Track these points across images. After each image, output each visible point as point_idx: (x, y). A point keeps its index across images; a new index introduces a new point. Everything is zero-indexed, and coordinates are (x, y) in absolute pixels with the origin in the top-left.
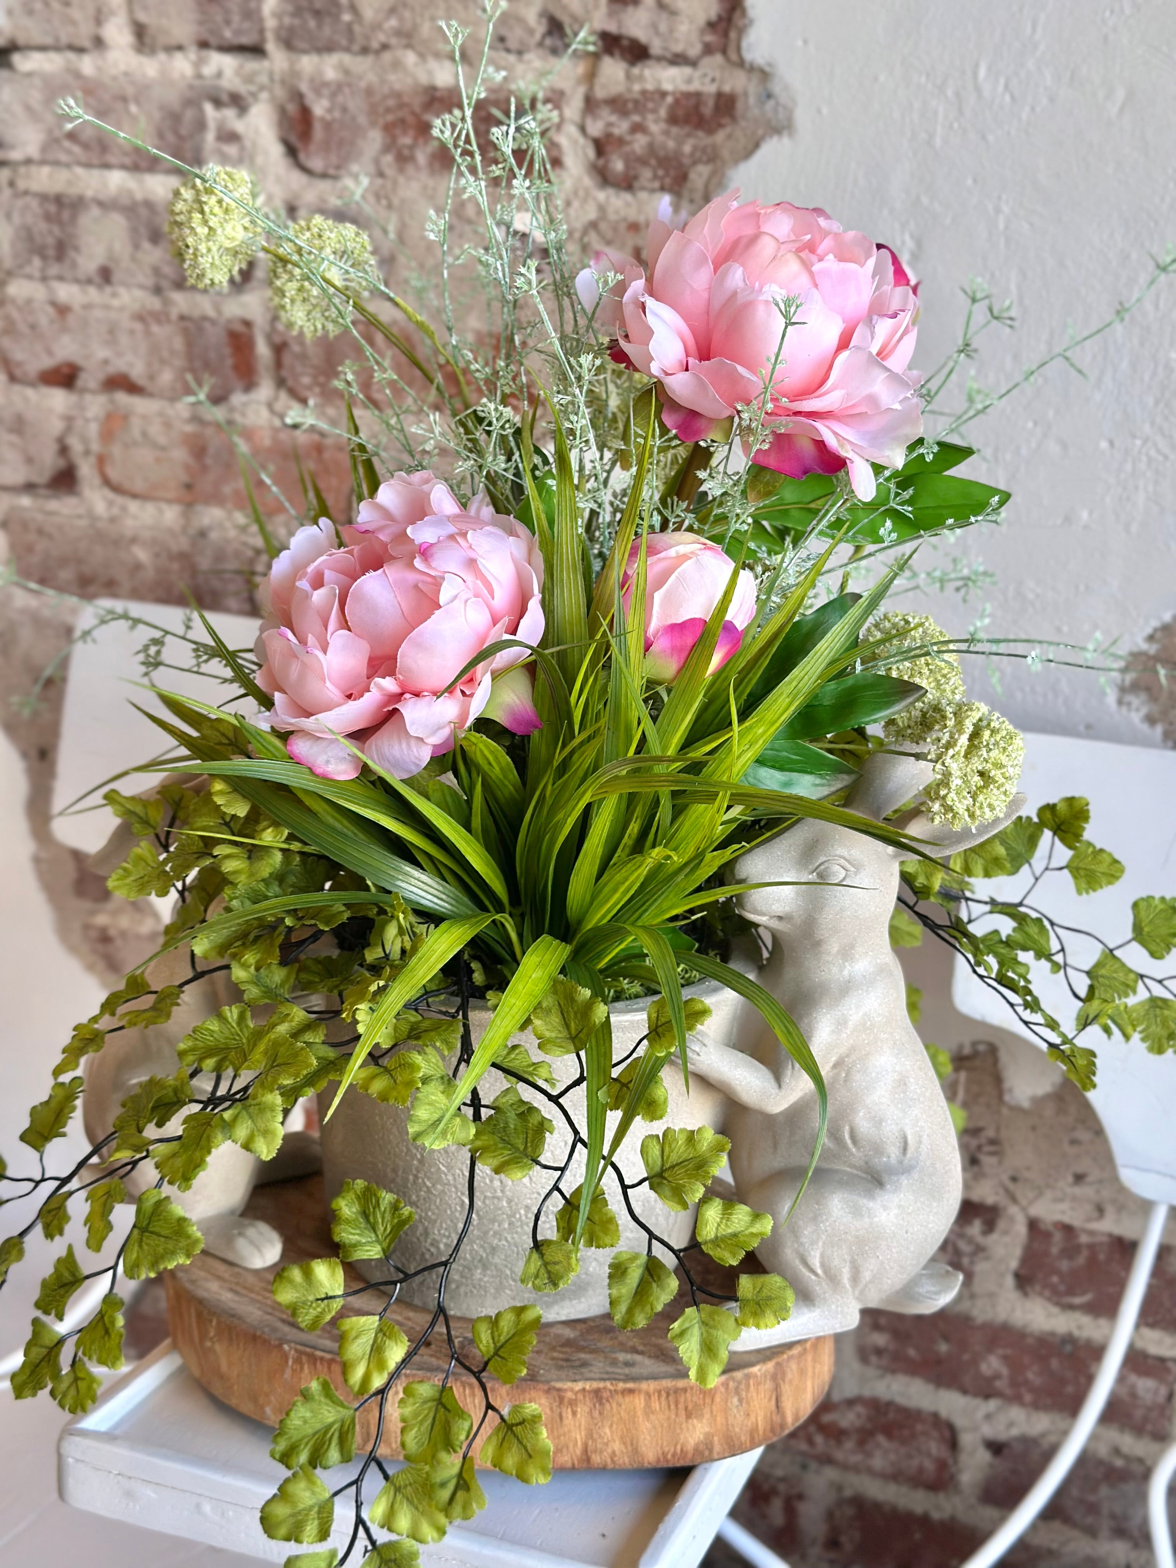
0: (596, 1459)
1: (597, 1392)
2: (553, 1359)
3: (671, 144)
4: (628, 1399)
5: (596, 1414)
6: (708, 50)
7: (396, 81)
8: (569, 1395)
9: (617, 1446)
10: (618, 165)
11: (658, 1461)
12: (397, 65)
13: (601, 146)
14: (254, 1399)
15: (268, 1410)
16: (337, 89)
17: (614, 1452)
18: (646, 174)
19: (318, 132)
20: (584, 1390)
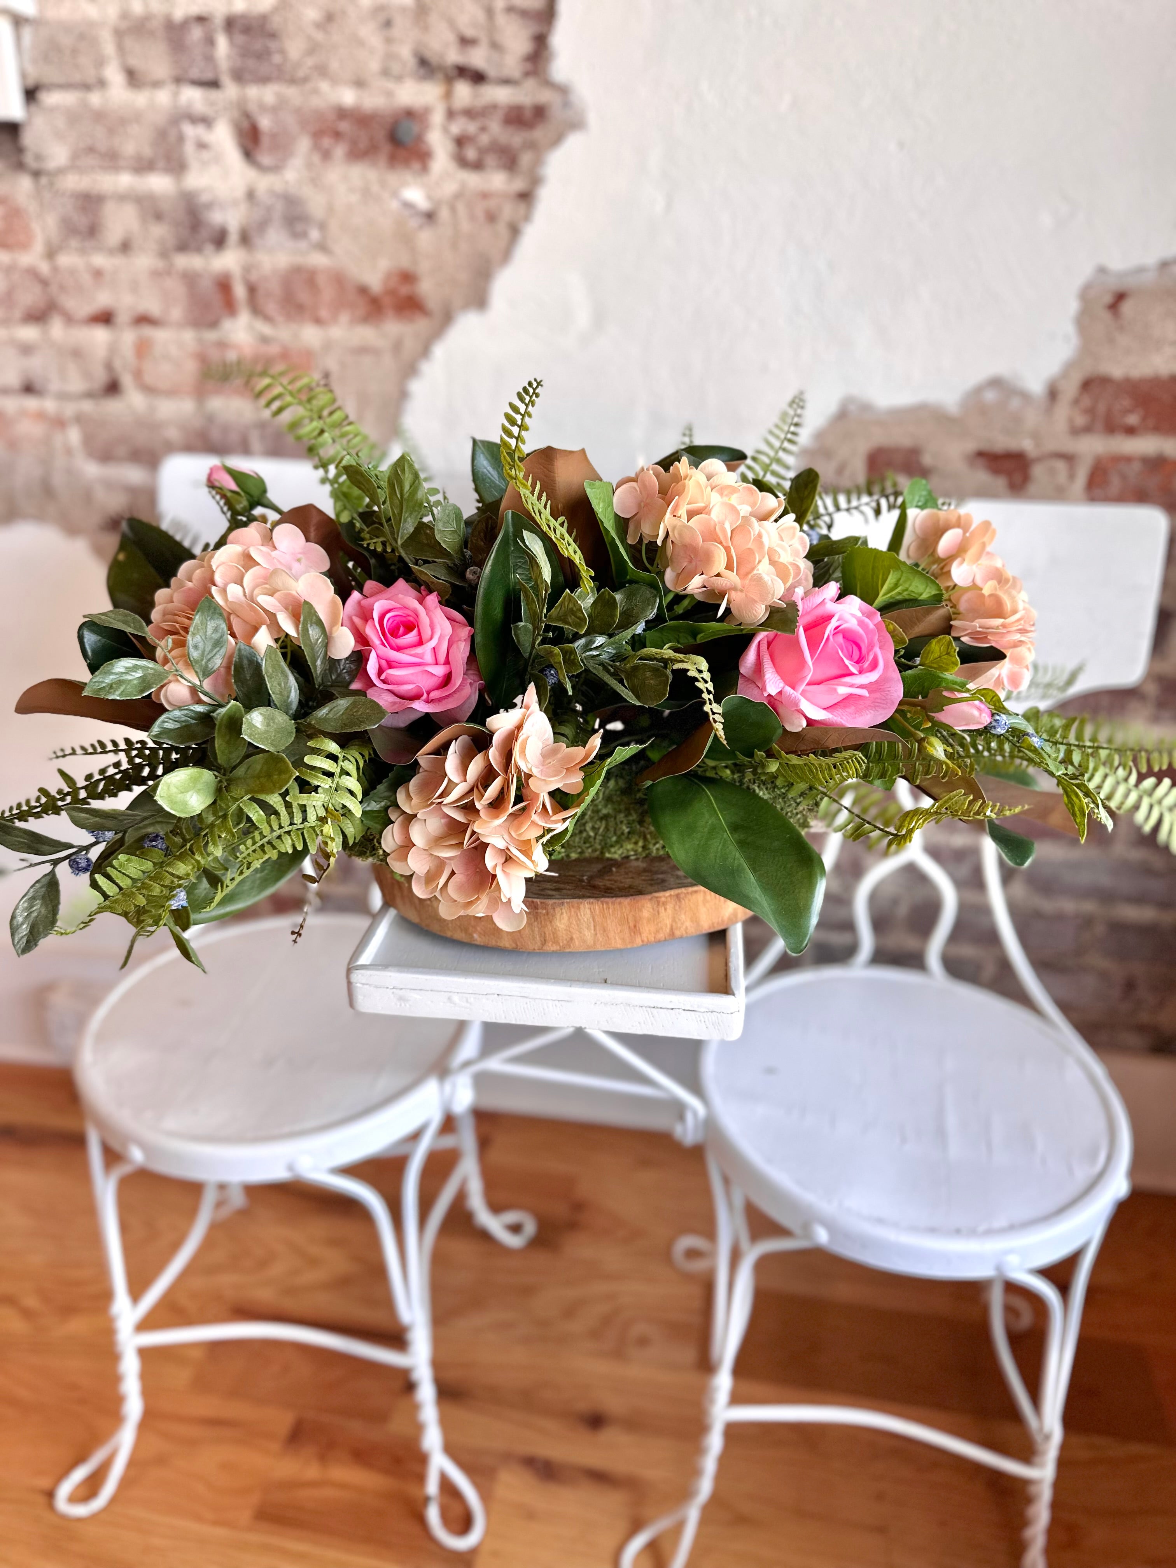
0: (678, 933)
1: (678, 896)
2: (644, 880)
3: (505, 139)
4: (695, 896)
5: (677, 908)
6: (527, 74)
7: (316, 102)
8: (663, 899)
9: (688, 924)
10: (470, 155)
11: (710, 928)
12: (316, 91)
13: (460, 142)
14: (466, 930)
15: (475, 936)
16: (275, 110)
17: (687, 928)
18: (490, 160)
19: (265, 141)
20: (671, 895)
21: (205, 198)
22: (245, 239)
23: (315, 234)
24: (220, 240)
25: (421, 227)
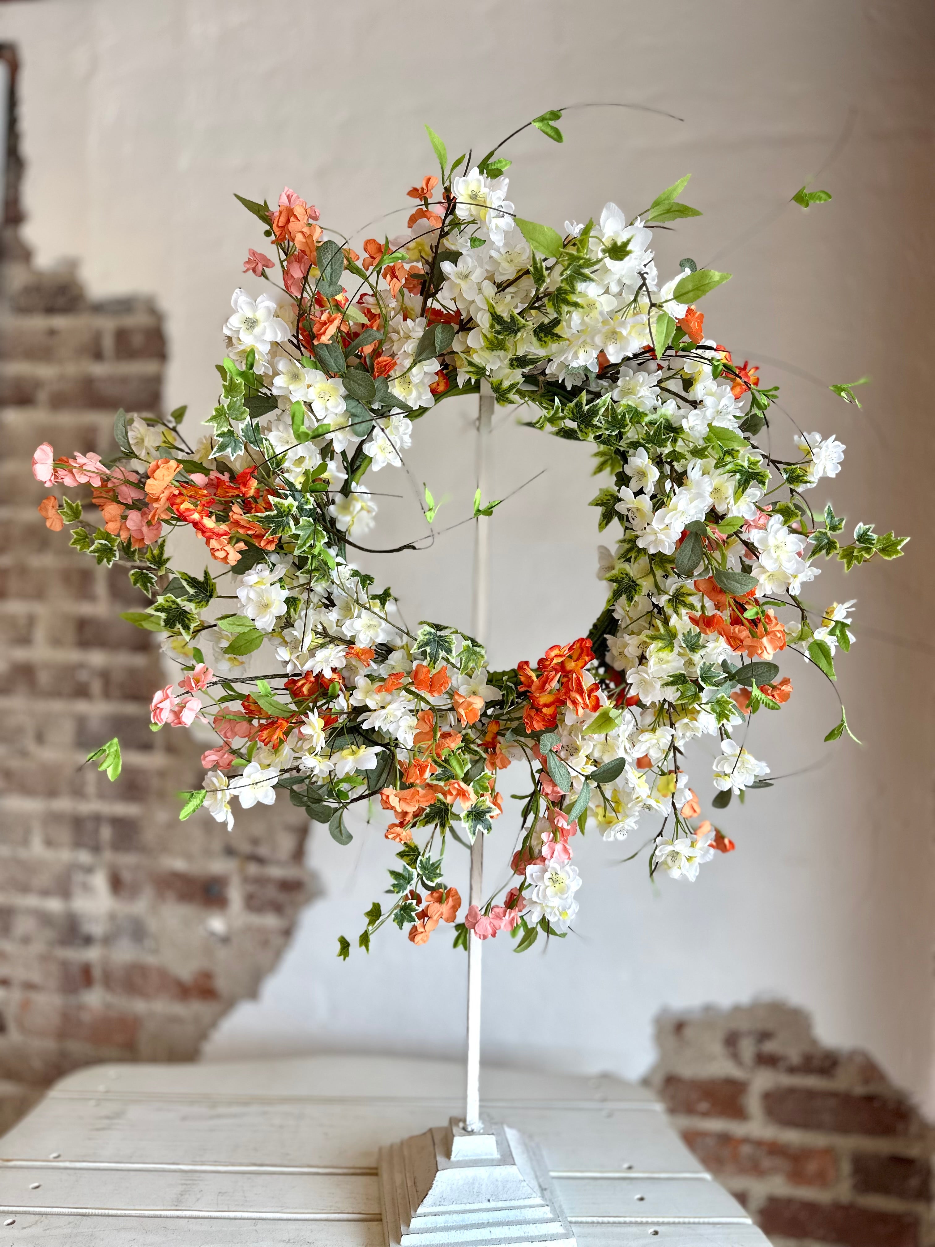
21: (82, 915)
22: (105, 941)
23: (150, 943)
24: (88, 940)
25: (220, 947)
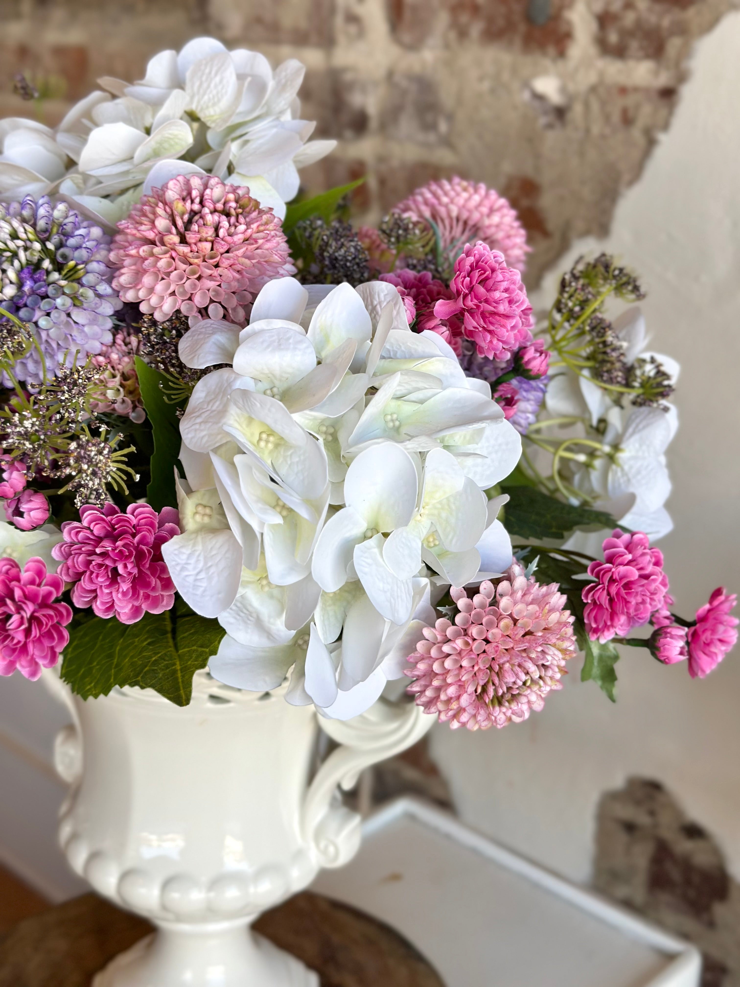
3: (653, 19)
10: (613, 38)
13: (602, 21)
18: (634, 45)
19: (407, 15)
21: (348, 77)
22: (383, 127)
23: (443, 127)
24: (360, 126)
25: (550, 126)
